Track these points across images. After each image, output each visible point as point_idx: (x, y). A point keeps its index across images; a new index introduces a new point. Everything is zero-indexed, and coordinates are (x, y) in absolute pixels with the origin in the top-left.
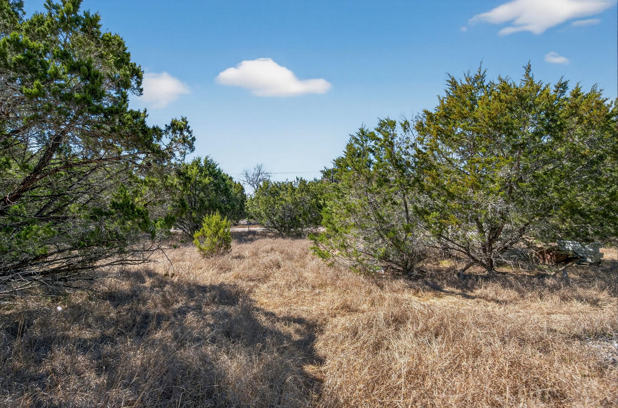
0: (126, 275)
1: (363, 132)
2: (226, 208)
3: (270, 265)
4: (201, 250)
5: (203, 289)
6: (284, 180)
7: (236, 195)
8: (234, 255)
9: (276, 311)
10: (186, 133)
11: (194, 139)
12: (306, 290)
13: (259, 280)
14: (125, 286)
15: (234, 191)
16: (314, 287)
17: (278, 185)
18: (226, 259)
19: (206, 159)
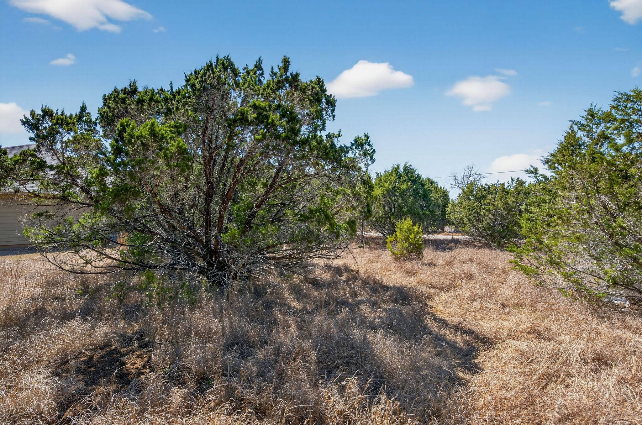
0: (328, 267)
1: (592, 114)
2: (424, 214)
3: (460, 275)
4: (393, 254)
5: (386, 288)
6: (495, 182)
7: (437, 200)
8: (426, 262)
9: (448, 319)
10: (367, 147)
11: (374, 152)
12: (492, 306)
13: (442, 289)
14: (327, 276)
15: (434, 195)
16: (504, 306)
17: (487, 187)
18: (416, 265)
19: (405, 165)
